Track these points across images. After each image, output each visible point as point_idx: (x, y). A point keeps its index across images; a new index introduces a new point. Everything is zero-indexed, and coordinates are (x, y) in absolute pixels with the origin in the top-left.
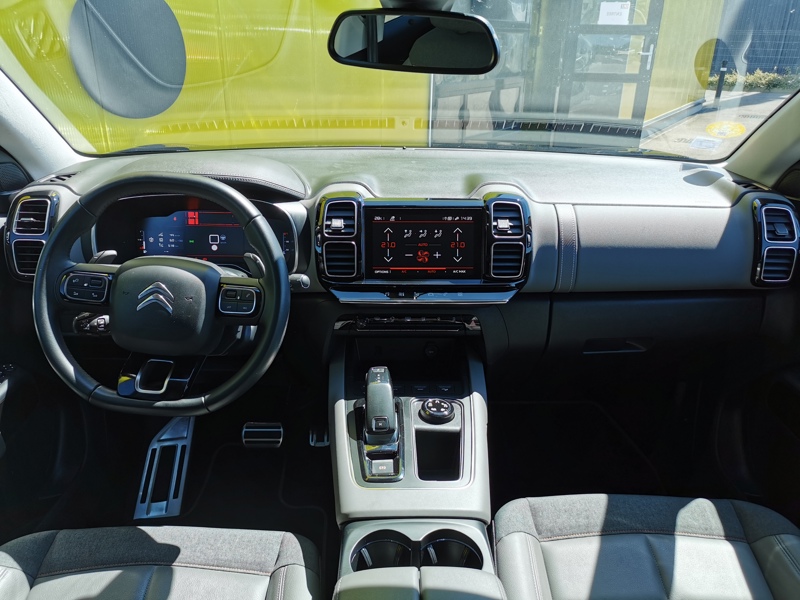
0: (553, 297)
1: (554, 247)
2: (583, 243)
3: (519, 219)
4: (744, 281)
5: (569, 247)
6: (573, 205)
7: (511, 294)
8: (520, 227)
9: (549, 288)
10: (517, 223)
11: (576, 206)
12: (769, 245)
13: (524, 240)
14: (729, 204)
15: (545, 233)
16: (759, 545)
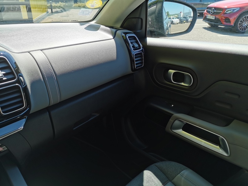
0: (49, 109)
1: (40, 80)
2: (57, 72)
3: (9, 67)
4: (129, 71)
5: (50, 77)
6: (42, 50)
7: (23, 121)
8: (12, 73)
9: (46, 105)
10: (8, 71)
11: (44, 51)
12: (134, 52)
13: (19, 81)
14: (112, 37)
15: (31, 73)
16: (175, 180)
